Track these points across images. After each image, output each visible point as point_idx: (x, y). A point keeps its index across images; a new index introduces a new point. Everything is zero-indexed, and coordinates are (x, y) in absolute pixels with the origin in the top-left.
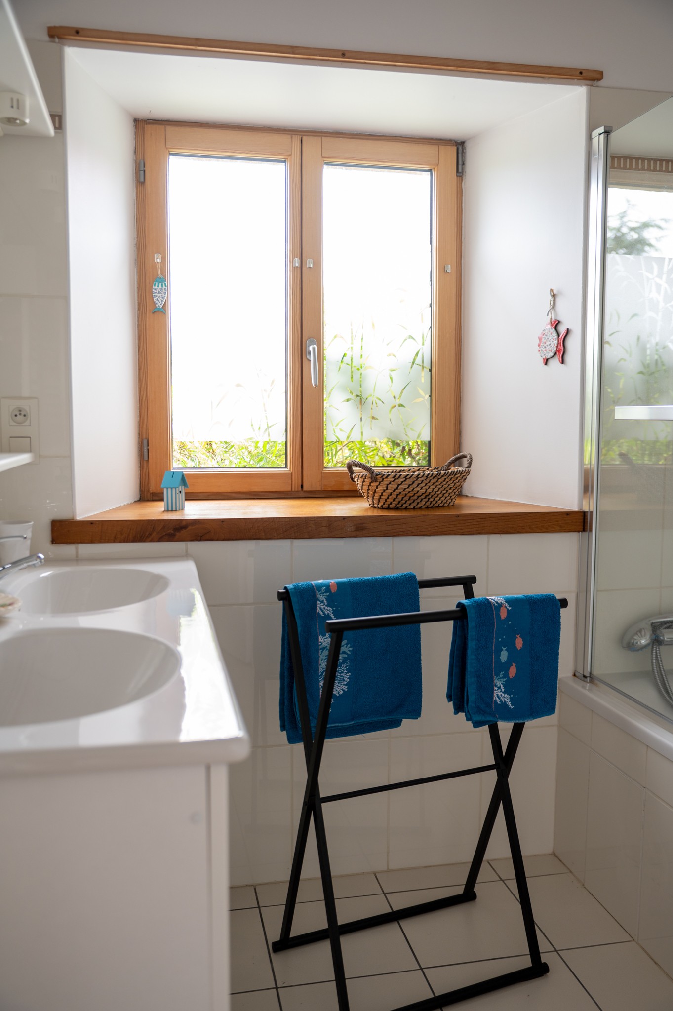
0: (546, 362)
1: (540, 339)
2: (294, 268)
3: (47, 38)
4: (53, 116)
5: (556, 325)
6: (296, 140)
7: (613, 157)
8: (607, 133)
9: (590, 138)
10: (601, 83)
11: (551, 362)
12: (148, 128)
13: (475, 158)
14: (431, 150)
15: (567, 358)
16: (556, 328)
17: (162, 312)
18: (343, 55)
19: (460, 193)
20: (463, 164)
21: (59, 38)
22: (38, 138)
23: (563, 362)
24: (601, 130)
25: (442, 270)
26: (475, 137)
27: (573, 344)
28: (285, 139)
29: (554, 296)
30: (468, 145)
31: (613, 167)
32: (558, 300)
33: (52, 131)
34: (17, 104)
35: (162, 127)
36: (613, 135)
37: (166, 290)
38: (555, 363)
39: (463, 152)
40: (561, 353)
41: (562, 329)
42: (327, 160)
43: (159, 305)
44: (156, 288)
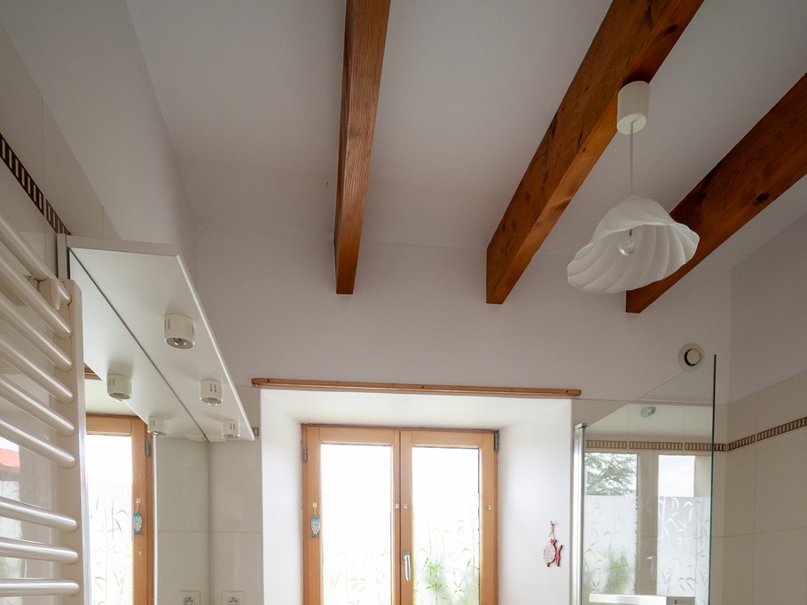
0: (549, 565)
1: (545, 551)
2: (396, 510)
3: (251, 385)
4: (253, 429)
5: (554, 542)
6: (397, 433)
7: (588, 441)
8: (584, 427)
9: (573, 429)
10: (580, 397)
11: (551, 565)
12: (309, 428)
13: (505, 441)
14: (479, 436)
15: (561, 563)
16: (554, 545)
17: (317, 537)
18: (423, 387)
19: (496, 462)
20: (498, 444)
21: (258, 384)
22: (245, 442)
23: (559, 565)
24: (580, 425)
25: (485, 508)
26: (504, 428)
27: (565, 555)
28: (390, 433)
29: (553, 525)
30: (502, 434)
31: (588, 447)
32: (556, 527)
33: (253, 437)
34: (233, 427)
35: (317, 428)
36: (587, 429)
37: (319, 524)
38: (554, 565)
39: (498, 437)
40: (557, 559)
41: (558, 546)
42: (414, 443)
43: (315, 533)
44: (314, 523)
